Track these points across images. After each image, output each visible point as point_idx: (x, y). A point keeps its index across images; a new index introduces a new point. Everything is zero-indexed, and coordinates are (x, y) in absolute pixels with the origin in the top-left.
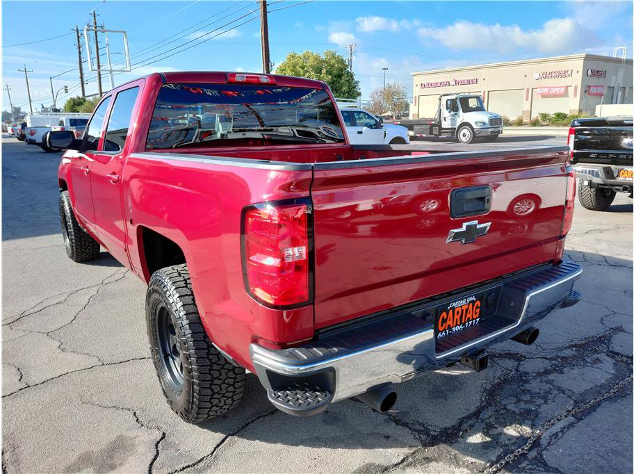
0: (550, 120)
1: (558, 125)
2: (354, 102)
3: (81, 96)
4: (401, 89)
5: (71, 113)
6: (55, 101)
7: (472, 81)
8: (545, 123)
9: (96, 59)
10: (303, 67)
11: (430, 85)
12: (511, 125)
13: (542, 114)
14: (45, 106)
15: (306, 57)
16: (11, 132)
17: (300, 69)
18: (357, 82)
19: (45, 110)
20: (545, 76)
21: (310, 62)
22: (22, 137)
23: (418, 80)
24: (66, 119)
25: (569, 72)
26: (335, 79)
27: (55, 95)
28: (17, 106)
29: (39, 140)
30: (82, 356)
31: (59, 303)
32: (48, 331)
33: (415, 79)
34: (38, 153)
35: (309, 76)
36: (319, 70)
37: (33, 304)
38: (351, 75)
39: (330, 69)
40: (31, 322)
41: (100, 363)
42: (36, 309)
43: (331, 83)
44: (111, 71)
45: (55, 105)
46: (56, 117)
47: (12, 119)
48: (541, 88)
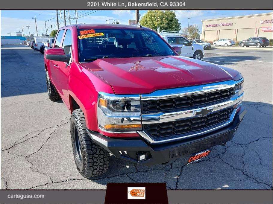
2: (177, 33)
3: (57, 29)
4: (197, 27)
5: (53, 37)
6: (47, 32)
7: (230, 24)
9: (64, 13)
10: (154, 17)
11: (210, 26)
14: (43, 34)
15: (156, 12)
16: (28, 45)
17: (153, 18)
18: (179, 24)
19: (43, 35)
20: (266, 22)
21: (158, 14)
22: (32, 47)
23: (205, 24)
24: (50, 39)
26: (169, 22)
27: (47, 29)
28: (32, 34)
29: (39, 49)
30: (42, 175)
31: (35, 136)
32: (27, 155)
33: (203, 23)
34: (39, 54)
35: (157, 21)
36: (162, 18)
37: (22, 137)
38: (177, 20)
39: (167, 17)
40: (19, 149)
41: (51, 182)
42: (23, 140)
43: (168, 24)
44: (69, 18)
45: (47, 33)
46: (47, 38)
47: (30, 39)
48: (264, 27)
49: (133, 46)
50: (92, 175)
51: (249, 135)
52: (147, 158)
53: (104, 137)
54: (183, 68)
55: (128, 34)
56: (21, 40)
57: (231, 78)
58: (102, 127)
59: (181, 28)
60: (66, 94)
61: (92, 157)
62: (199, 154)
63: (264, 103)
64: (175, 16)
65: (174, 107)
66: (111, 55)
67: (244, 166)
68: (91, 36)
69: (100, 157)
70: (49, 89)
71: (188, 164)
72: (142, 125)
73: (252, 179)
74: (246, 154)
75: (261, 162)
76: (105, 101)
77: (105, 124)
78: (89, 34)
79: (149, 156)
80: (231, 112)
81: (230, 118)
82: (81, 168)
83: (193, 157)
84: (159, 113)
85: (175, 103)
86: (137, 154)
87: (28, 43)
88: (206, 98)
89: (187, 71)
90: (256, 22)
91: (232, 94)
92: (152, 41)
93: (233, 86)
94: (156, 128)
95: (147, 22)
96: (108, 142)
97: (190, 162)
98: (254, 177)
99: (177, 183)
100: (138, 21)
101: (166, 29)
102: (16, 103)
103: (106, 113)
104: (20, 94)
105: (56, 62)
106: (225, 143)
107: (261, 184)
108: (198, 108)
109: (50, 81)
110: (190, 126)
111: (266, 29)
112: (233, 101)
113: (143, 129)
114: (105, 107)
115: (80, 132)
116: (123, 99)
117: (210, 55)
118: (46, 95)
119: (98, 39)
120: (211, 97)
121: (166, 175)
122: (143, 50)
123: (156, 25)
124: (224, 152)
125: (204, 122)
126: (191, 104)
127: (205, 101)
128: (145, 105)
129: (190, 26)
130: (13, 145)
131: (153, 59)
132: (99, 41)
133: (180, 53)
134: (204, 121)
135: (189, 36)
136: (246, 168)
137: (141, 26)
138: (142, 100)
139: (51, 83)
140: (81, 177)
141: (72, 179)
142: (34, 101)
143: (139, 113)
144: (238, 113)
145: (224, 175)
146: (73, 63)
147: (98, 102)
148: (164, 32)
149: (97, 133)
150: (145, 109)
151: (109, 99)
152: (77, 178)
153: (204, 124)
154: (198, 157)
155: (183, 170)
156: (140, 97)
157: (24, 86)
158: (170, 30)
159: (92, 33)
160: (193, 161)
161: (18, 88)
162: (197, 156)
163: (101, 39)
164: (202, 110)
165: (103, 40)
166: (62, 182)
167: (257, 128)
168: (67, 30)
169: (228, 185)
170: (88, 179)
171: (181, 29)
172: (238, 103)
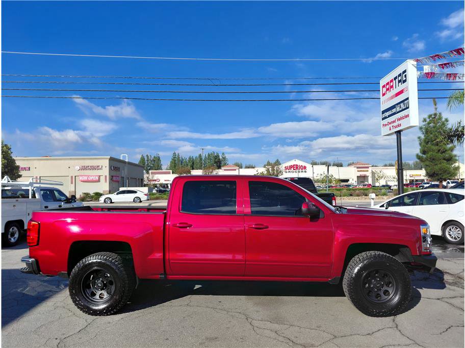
0: (91, 197)
7: (25, 168)
13: (85, 194)
20: (84, 168)
25: (100, 167)
48: (82, 176)
90: (69, 168)
111: (85, 178)
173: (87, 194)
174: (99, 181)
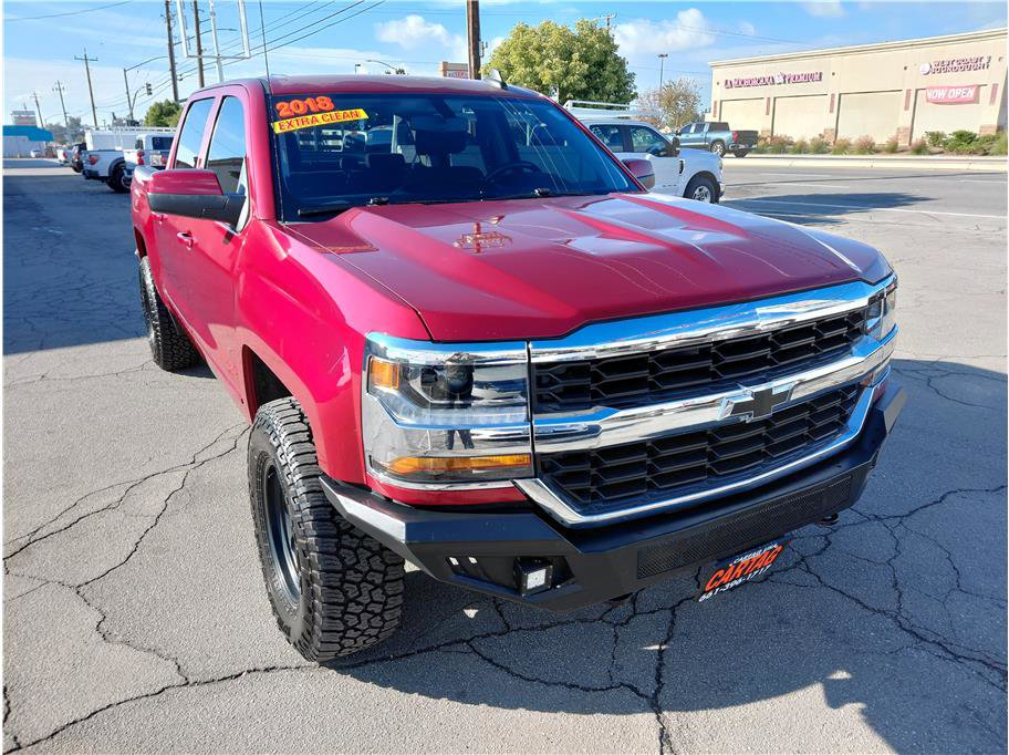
0: (945, 143)
1: (959, 153)
2: (624, 108)
3: (172, 99)
4: (691, 88)
5: (156, 128)
6: (131, 109)
7: (812, 76)
8: (937, 149)
9: (196, 39)
10: (539, 49)
11: (741, 83)
12: (878, 152)
13: (932, 134)
14: (117, 116)
15: (546, 33)
16: (62, 158)
17: (534, 53)
18: (631, 76)
19: (117, 122)
20: (942, 67)
21: (554, 39)
22: (79, 167)
23: (720, 75)
24: (147, 138)
25: (985, 61)
26: (594, 69)
27: (132, 98)
29: (104, 172)
30: (144, 655)
31: (108, 507)
32: (80, 581)
33: (716, 72)
34: (103, 193)
35: (550, 67)
36: (567, 55)
37: (57, 509)
38: (621, 63)
39: (586, 52)
40: (49, 556)
41: (179, 680)
42: (62, 523)
43: (588, 77)
44: (219, 58)
45: (132, 114)
46: (133, 133)
47: (67, 137)
48: (933, 88)
49: (470, 158)
50: (340, 651)
51: (906, 484)
52: (553, 581)
53: (387, 504)
54: (677, 238)
55: (457, 115)
56: (30, 139)
57: (853, 272)
58: (381, 468)
59: (637, 91)
60: (226, 343)
61: (339, 584)
62: (744, 560)
63: (951, 364)
64: (616, 47)
65: (652, 385)
66: (397, 192)
67: (900, 596)
68: (320, 119)
69: (372, 583)
70: (155, 326)
71: (704, 597)
72: (535, 456)
73: (932, 647)
74: (904, 553)
75: (960, 581)
76: (394, 367)
77: (391, 456)
78: (309, 112)
79: (561, 574)
80: (854, 401)
81: (851, 422)
82: (297, 625)
83: (722, 571)
84: (599, 408)
85: (658, 370)
86: (515, 568)
87: (60, 153)
88: (767, 352)
89: (692, 249)
90: (905, 68)
91: (859, 332)
92: (534, 141)
93: (862, 302)
94: (586, 467)
95: (510, 68)
96: (407, 525)
97: (709, 591)
98: (939, 639)
99: (658, 670)
100: (477, 65)
101: (583, 94)
102: (29, 380)
103: (398, 413)
104: (41, 347)
105: (183, 223)
106: (836, 516)
107: (968, 663)
108: (739, 388)
109: (157, 295)
110: (711, 457)
111: (941, 94)
112: (862, 359)
113: (539, 471)
114: (393, 391)
115: (292, 489)
116: (450, 360)
117: (746, 192)
118: (141, 349)
119: (330, 132)
120: (784, 347)
121: (616, 642)
122: (509, 172)
123: (546, 79)
124: (824, 549)
125: (759, 438)
126: (714, 375)
127: (762, 361)
128: (545, 381)
129: (668, 83)
130: (24, 544)
131: (556, 205)
132: (330, 143)
133: (650, 185)
134: (760, 435)
135: (664, 119)
136: (906, 605)
137: (503, 85)
138: (533, 360)
139: (160, 303)
140: (296, 657)
141: (262, 667)
142: (97, 373)
143: (522, 413)
144: (876, 402)
145: (830, 632)
146: (256, 223)
147: (364, 374)
148: (574, 105)
149: (361, 490)
150: (545, 397)
151: (405, 360)
152: (279, 662)
153: (762, 447)
154: (739, 571)
155: (677, 621)
156: (525, 351)
157: (51, 313)
158: (598, 100)
159: (321, 111)
160: (722, 585)
161: (30, 323)
162: (735, 569)
163: (339, 133)
164: (756, 395)
165: (348, 137)
166: (225, 679)
167: (936, 455)
168: (222, 101)
169: (848, 671)
170: (322, 664)
171: (636, 94)
172: (879, 365)
173: (936, 138)
174: (975, 100)
